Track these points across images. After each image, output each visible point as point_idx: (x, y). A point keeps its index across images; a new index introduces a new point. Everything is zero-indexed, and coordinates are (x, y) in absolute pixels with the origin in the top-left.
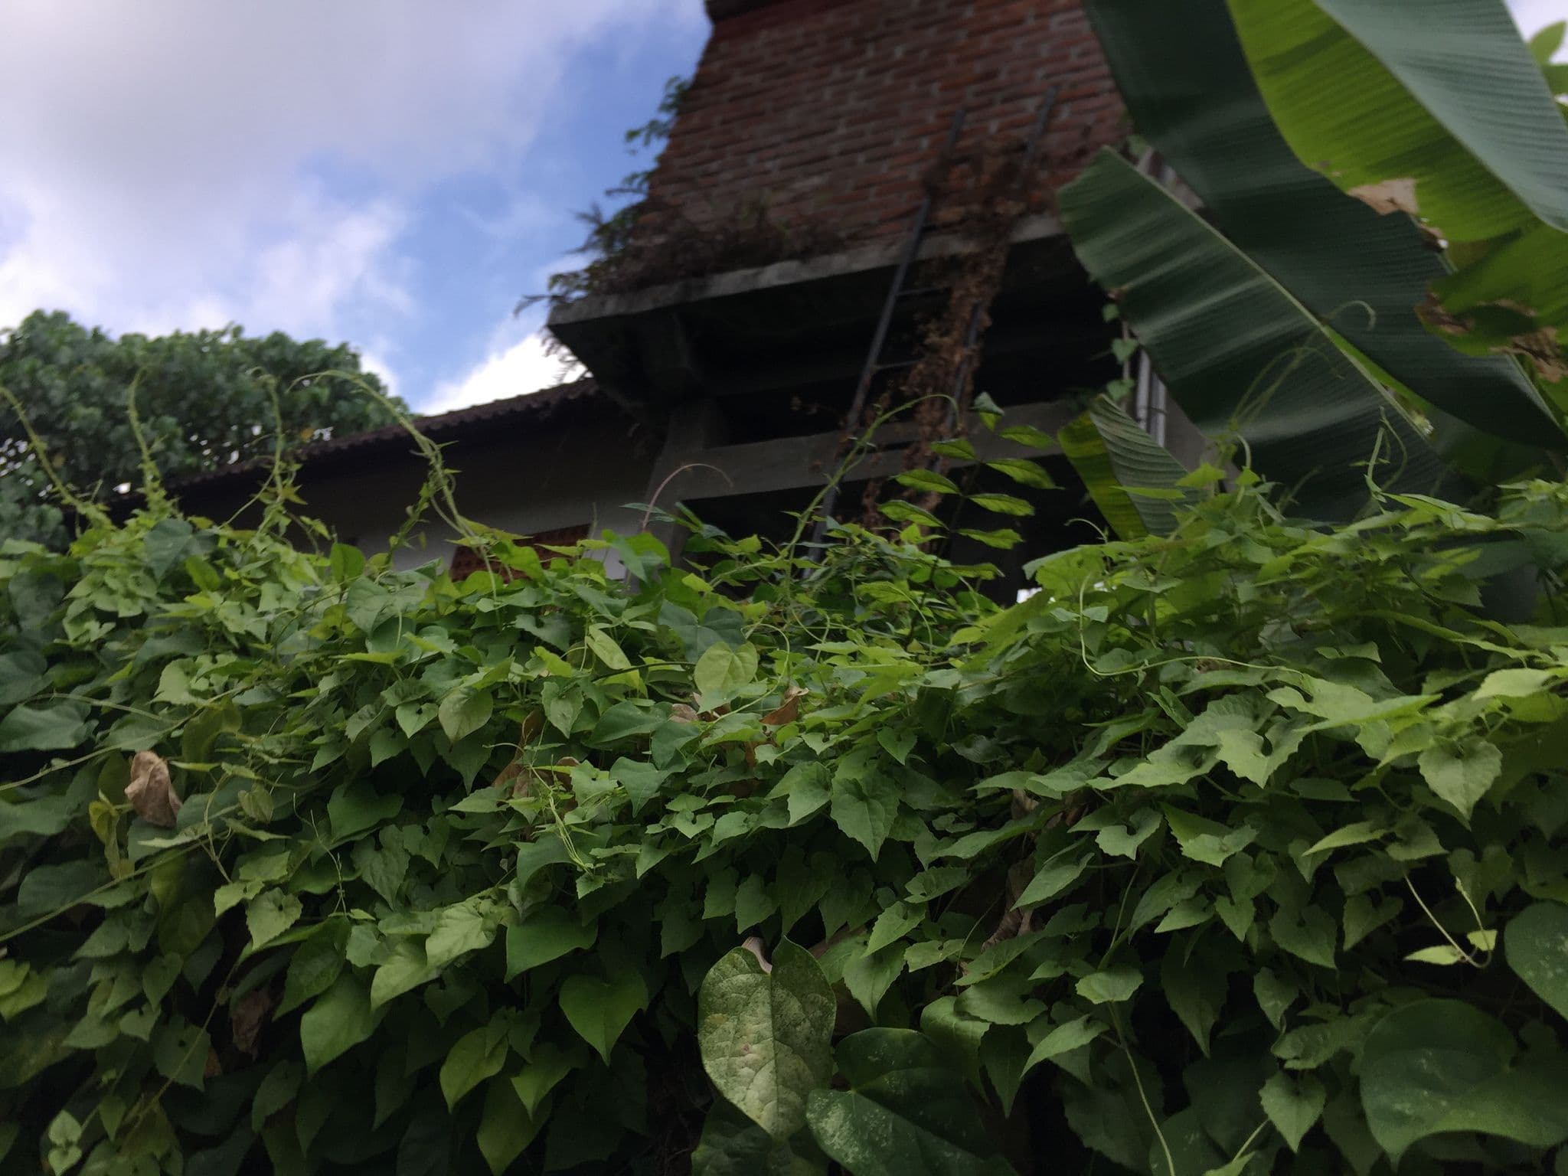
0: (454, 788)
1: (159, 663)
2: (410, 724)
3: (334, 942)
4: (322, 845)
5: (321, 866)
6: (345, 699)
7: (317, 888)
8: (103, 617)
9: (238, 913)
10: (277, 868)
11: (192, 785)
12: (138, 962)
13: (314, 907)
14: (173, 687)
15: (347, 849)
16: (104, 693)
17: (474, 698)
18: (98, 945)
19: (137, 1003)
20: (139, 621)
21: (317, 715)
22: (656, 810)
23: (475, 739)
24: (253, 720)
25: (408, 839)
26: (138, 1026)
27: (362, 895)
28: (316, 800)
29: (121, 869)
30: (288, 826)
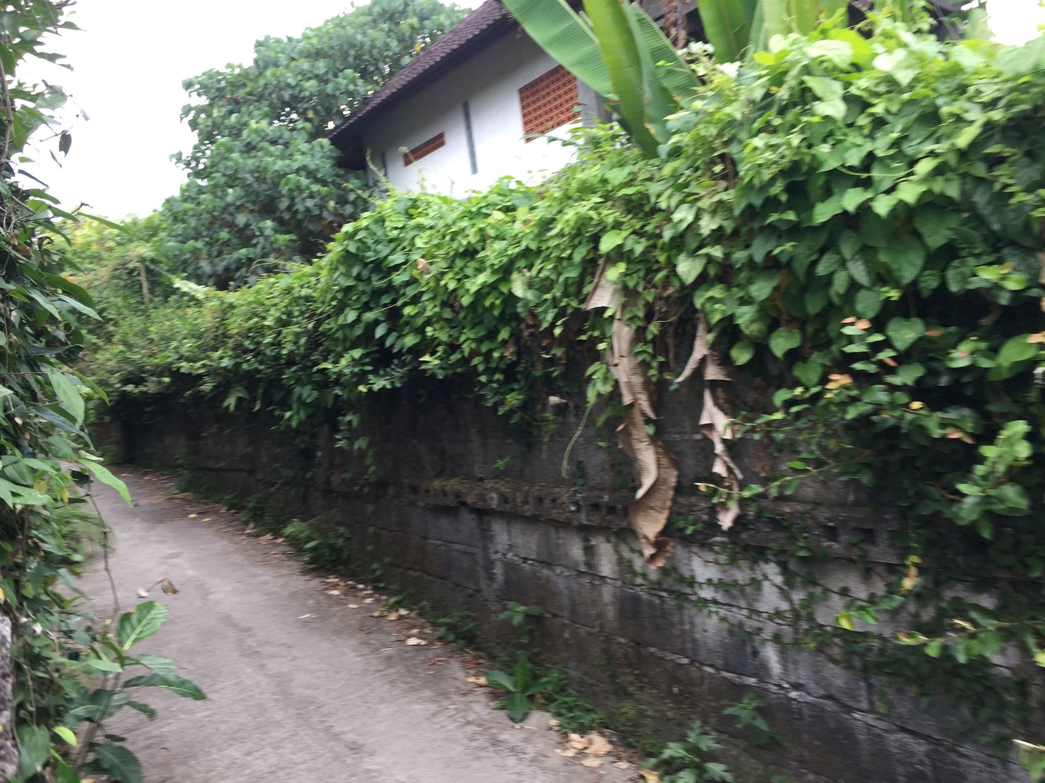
0: (477, 252)
1: (414, 238)
2: (465, 242)
3: (463, 286)
4: (456, 269)
5: (457, 274)
6: (452, 239)
7: (458, 277)
8: (396, 228)
9: (445, 285)
10: (450, 275)
11: (431, 264)
12: (433, 299)
13: (459, 280)
14: (419, 243)
15: (461, 269)
16: (404, 248)
17: (476, 233)
18: (425, 297)
19: (435, 306)
20: (403, 228)
21: (448, 245)
22: (506, 250)
23: (479, 241)
24: (438, 246)
25: (473, 264)
26: (437, 310)
27: (467, 277)
28: (453, 261)
29: (424, 283)
30: (450, 267)
